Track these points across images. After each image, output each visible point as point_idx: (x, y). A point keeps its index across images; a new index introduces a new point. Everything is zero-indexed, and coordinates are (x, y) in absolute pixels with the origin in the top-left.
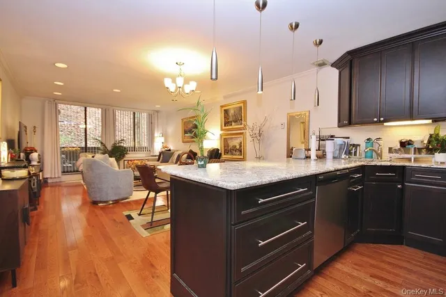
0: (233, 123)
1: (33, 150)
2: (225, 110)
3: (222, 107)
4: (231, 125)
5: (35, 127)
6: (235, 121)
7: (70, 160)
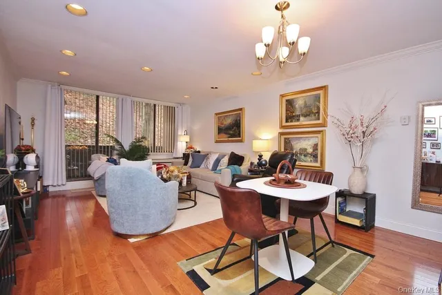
0: (302, 118)
1: (30, 150)
2: (287, 101)
3: (282, 96)
4: (298, 120)
5: (33, 120)
6: (305, 116)
7: (77, 161)
